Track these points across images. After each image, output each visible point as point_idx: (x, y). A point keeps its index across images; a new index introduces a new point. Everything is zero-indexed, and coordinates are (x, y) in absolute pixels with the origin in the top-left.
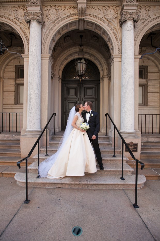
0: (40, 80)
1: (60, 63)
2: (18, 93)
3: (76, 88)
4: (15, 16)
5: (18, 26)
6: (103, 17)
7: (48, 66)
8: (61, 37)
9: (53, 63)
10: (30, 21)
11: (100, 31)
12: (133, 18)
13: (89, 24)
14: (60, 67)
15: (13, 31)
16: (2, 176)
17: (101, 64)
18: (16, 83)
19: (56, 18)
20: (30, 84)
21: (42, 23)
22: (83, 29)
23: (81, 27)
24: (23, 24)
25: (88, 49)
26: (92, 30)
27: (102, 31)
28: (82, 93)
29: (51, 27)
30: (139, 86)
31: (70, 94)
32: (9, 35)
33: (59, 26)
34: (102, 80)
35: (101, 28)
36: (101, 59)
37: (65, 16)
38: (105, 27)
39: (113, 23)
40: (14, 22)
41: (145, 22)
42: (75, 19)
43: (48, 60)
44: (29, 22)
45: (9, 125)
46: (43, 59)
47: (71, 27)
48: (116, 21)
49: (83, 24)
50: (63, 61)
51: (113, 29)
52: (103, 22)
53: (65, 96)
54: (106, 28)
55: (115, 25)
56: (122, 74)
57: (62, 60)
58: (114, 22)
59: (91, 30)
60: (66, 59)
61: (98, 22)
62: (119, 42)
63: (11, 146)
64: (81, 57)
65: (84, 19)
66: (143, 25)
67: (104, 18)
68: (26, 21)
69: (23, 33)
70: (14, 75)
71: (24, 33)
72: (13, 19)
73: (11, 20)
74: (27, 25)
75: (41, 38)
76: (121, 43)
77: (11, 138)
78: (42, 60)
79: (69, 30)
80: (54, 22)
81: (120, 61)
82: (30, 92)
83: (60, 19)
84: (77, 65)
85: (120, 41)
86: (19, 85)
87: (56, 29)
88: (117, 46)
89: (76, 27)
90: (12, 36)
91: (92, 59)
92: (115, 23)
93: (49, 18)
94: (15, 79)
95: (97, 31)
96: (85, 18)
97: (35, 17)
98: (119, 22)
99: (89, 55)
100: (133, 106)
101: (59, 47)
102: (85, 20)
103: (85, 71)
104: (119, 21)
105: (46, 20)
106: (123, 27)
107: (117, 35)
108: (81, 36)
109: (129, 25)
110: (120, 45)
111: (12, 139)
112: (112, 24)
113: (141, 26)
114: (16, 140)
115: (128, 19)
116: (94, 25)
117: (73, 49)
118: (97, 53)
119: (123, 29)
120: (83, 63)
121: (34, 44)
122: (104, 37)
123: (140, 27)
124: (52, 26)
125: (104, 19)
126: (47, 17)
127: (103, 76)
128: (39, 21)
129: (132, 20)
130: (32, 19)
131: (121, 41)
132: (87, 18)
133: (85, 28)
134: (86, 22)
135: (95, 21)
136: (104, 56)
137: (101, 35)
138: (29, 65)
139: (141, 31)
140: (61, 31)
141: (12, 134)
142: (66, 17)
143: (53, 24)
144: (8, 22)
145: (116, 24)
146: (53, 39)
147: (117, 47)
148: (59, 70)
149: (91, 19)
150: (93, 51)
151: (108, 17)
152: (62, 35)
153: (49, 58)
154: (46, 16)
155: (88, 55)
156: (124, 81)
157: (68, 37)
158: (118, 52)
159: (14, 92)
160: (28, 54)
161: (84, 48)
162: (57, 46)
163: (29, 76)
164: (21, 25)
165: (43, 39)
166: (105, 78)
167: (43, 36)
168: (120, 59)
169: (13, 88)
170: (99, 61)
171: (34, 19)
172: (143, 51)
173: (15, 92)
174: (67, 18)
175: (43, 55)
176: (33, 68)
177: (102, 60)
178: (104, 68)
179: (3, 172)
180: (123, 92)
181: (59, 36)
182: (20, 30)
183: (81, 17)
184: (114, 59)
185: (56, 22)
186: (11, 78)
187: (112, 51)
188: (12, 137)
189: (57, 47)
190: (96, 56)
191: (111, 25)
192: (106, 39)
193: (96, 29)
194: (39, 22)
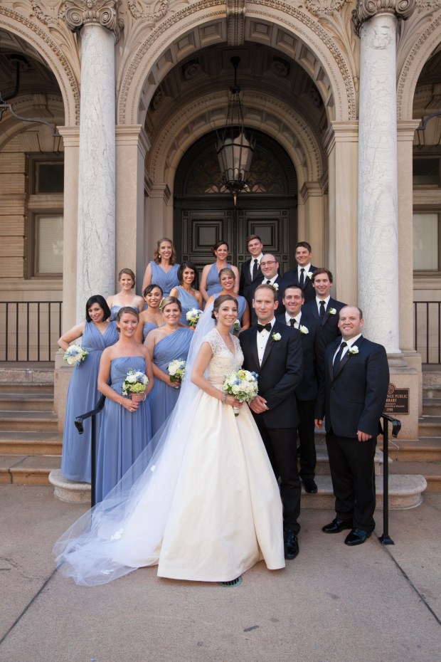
0: (113, 203)
1: (170, 144)
2: (34, 240)
3: (220, 223)
4: (33, 8)
5: (44, 38)
6: (303, 5)
7: (136, 162)
8: (173, 69)
9: (148, 150)
10: (83, 25)
11: (293, 46)
12: (395, 9)
13: (259, 28)
14: (168, 157)
15: (27, 50)
16: (9, 480)
17: (298, 145)
18: (27, 209)
19: (158, 14)
20: (86, 214)
21: (116, 32)
22: (240, 42)
23: (235, 37)
24: (58, 34)
25: (257, 97)
26: (269, 44)
27: (299, 47)
28: (241, 239)
29: (143, 41)
30: (414, 213)
31: (201, 243)
32: (9, 59)
33: (169, 38)
34: (303, 197)
35: (295, 39)
36: (300, 129)
37: (186, 5)
38: (307, 37)
39: (331, 24)
40: (31, 25)
41: (435, 14)
42: (216, 14)
43: (137, 143)
44: (78, 30)
45: (5, 344)
46: (120, 138)
47: (205, 36)
48: (343, 17)
49: (240, 28)
50: (178, 138)
51: (333, 41)
52: (302, 21)
53: (185, 250)
54: (310, 40)
55: (339, 29)
56: (361, 181)
57: (176, 135)
58: (336, 19)
59: (265, 43)
60: (186, 130)
61: (285, 22)
62: (352, 83)
63: (26, 402)
64: (235, 122)
65: (242, 14)
66: (429, 24)
67: (304, 8)
68: (69, 26)
69: (61, 60)
70: (23, 184)
71: (64, 61)
72: (28, 18)
73: (20, 19)
74: (70, 36)
75: (113, 76)
76: (357, 86)
77: (21, 379)
78: (119, 143)
79: (198, 47)
80: (154, 26)
81: (355, 139)
82: (85, 237)
83: (170, 15)
84: (223, 151)
85: (356, 79)
86: (37, 216)
87: (159, 47)
88: (344, 94)
89: (219, 37)
90: (18, 63)
91: (270, 128)
92: (338, 23)
93: (138, 15)
94: (24, 197)
95: (284, 47)
96: (247, 11)
97: (98, 14)
98: (352, 19)
99: (262, 118)
100: (393, 277)
101: (166, 95)
102: (246, 17)
103: (248, 169)
104: (351, 15)
105: (127, 19)
106: (362, 35)
107: (346, 61)
108: (235, 61)
109: (383, 27)
110: (354, 92)
111: (24, 381)
112: (330, 26)
113: (422, 28)
114: (39, 386)
115: (378, 13)
116: (275, 31)
117: (210, 99)
118: (287, 111)
119: (363, 43)
120: (241, 146)
121: (96, 98)
122: (305, 63)
123: (419, 31)
124: (147, 38)
125: (304, 11)
126: (133, 11)
127: (305, 184)
128: (108, 27)
129: (390, 14)
130: (88, 20)
131: (359, 79)
132: (252, 11)
133: (248, 39)
134: (248, 23)
135: (278, 18)
136: (309, 120)
137: (297, 59)
138: (80, 160)
139: (422, 43)
140: (172, 52)
141: (27, 368)
142: (189, 9)
143: (151, 33)
144: (12, 27)
145: (342, 25)
146: (150, 78)
147: (345, 99)
148: (167, 166)
149: (265, 14)
150: (273, 103)
151: (319, 5)
152: (175, 63)
153: (140, 136)
154: (127, 7)
155: (259, 118)
156: (367, 200)
157: (194, 65)
158: (349, 113)
159: (22, 239)
160: (78, 123)
161: (244, 95)
162: (159, 93)
163: (80, 191)
164: (53, 37)
165: (119, 80)
166: (313, 191)
167: (121, 69)
168: (355, 134)
169: (17, 226)
170: (294, 136)
171: (94, 20)
172: (438, 98)
173: (24, 237)
174: (190, 13)
175: (120, 128)
176: (93, 167)
177: (303, 133)
178: (310, 157)
179: (12, 470)
180: (362, 235)
181: (168, 66)
182: (49, 51)
183: (233, 10)
184: (336, 135)
185: (158, 25)
186: (11, 194)
187: (329, 108)
188: (27, 375)
189: (160, 95)
190: (284, 120)
191: (325, 30)
192: (313, 72)
193: (282, 40)
194: (109, 29)
